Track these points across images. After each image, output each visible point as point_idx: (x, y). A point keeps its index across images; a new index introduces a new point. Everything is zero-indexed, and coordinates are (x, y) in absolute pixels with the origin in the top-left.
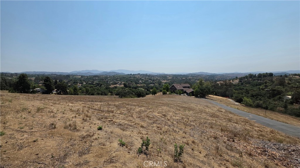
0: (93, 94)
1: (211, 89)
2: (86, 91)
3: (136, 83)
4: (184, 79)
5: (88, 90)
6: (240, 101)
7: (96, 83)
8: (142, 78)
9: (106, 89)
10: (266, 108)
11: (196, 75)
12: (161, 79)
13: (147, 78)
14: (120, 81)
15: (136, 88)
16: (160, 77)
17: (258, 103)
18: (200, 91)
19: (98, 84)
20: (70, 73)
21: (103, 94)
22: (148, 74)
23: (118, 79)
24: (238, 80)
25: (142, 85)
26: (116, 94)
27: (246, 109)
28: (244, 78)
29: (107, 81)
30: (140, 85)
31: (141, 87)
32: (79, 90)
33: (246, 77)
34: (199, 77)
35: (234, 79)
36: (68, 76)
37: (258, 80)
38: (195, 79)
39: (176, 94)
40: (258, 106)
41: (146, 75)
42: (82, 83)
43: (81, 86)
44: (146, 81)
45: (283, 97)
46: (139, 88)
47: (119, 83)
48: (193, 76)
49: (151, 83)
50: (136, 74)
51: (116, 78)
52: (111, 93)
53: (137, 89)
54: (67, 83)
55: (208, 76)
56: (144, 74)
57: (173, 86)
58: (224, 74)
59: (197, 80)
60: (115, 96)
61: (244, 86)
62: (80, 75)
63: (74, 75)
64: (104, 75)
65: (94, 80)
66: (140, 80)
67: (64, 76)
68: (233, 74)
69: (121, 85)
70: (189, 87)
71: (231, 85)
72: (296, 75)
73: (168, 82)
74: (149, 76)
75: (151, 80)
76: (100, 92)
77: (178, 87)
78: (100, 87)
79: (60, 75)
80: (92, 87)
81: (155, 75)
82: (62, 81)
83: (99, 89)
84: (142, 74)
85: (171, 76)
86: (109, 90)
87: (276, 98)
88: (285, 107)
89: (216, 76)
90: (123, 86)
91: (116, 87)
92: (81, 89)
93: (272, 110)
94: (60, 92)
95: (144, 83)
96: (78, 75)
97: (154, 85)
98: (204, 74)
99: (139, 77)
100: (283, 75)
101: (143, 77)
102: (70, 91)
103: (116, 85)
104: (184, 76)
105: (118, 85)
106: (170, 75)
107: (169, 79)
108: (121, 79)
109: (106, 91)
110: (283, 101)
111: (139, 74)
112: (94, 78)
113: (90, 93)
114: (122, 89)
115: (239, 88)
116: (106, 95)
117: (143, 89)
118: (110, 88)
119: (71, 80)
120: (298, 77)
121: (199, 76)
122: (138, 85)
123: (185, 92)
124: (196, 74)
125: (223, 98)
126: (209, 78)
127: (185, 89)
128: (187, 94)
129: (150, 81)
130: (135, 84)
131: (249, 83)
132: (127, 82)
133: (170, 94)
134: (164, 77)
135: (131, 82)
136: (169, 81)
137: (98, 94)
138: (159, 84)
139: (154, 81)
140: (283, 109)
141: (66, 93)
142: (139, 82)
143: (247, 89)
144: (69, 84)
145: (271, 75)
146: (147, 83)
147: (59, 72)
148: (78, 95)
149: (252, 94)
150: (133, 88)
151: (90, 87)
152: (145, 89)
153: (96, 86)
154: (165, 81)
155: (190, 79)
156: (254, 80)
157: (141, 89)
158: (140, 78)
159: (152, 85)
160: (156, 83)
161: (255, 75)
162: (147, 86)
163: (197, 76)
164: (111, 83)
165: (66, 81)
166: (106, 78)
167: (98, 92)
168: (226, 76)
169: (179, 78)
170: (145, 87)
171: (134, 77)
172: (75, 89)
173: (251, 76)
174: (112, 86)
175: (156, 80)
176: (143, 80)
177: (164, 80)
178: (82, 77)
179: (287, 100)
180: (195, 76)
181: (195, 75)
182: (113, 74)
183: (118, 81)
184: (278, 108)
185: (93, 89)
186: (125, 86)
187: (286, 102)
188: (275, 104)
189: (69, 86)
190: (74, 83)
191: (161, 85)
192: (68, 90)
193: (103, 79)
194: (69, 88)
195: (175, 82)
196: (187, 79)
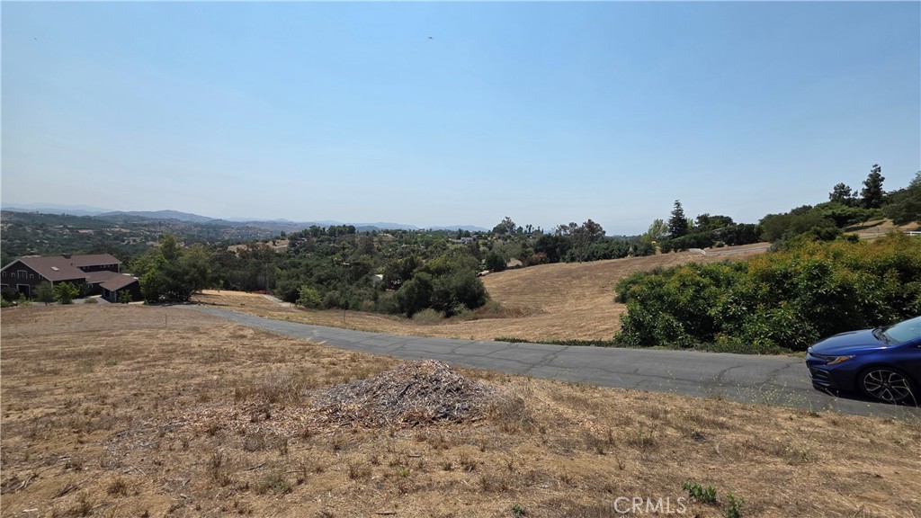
1: (209, 271)
4: (88, 237)
6: (292, 297)
10: (346, 307)
11: (147, 222)
17: (331, 297)
18: (168, 279)
24: (287, 241)
27: (307, 316)
28: (301, 236)
33: (305, 234)
34: (163, 228)
35: (278, 238)
37: (329, 240)
38: (146, 237)
39: (43, 304)
40: (332, 305)
45: (372, 278)
48: (134, 225)
55: (196, 225)
57: (20, 265)
58: (248, 223)
59: (154, 240)
61: (301, 258)
68: (274, 223)
70: (114, 268)
71: (269, 255)
72: (387, 232)
77: (53, 269)
87: (361, 281)
88: (375, 298)
89: (225, 227)
93: (356, 308)
98: (184, 220)
100: (370, 231)
104: (87, 221)
110: (371, 286)
115: (290, 263)
120: (390, 236)
121: (160, 224)
123: (96, 289)
124: (149, 216)
125: (249, 295)
126: (201, 232)
127: (91, 278)
128: (107, 295)
131: (311, 249)
140: (371, 303)
143: (307, 265)
145: (352, 230)
149: (319, 277)
155: (119, 237)
156: (322, 241)
161: (324, 229)
163: (153, 225)
168: (254, 228)
169: (56, 228)
173: (316, 231)
179: (377, 283)
180: (145, 226)
181: (143, 219)
184: (365, 302)
187: (376, 288)
188: (360, 295)
195: (32, 248)
196: (101, 233)
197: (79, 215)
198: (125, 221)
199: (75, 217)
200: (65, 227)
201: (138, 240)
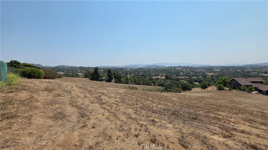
0: (139, 84)
2: (134, 81)
3: (177, 75)
4: (239, 72)
5: (136, 80)
7: (141, 75)
8: (183, 71)
9: (150, 80)
11: (259, 67)
12: (206, 72)
13: (188, 70)
14: (161, 73)
15: (177, 80)
16: (204, 69)
19: (143, 76)
20: (123, 66)
21: (148, 84)
22: (189, 66)
23: (159, 72)
25: (184, 77)
26: (159, 85)
29: (150, 73)
30: (181, 77)
31: (183, 79)
32: (129, 80)
34: (266, 69)
36: (122, 69)
38: (259, 72)
41: (188, 67)
42: (131, 75)
43: (131, 76)
44: (188, 73)
46: (181, 80)
47: (160, 75)
48: (254, 68)
49: (194, 76)
50: (176, 67)
51: (158, 70)
52: (154, 83)
53: (179, 81)
54: (121, 74)
56: (185, 67)
59: (262, 73)
60: (158, 86)
62: (129, 68)
63: (126, 68)
64: (147, 68)
65: (139, 72)
66: (181, 72)
67: (120, 69)
69: (162, 76)
73: (215, 74)
74: (191, 69)
75: (193, 72)
76: (145, 83)
78: (145, 78)
79: (117, 68)
80: (139, 78)
81: (198, 68)
82: (118, 72)
83: (144, 79)
84: (183, 67)
85: (219, 68)
86: (152, 81)
90: (164, 77)
91: (158, 79)
92: (130, 79)
94: (117, 81)
95: (186, 75)
96: (128, 68)
97: (198, 77)
99: (179, 69)
101: (184, 69)
102: (123, 80)
103: (157, 77)
104: (239, 68)
105: (159, 77)
106: (217, 67)
107: (217, 72)
108: (162, 71)
109: (150, 82)
111: (179, 66)
112: (140, 71)
113: (137, 83)
114: (164, 81)
116: (150, 85)
117: (186, 82)
118: (152, 79)
119: (124, 72)
121: (265, 67)
122: (179, 77)
124: (260, 65)
129: (193, 74)
130: (175, 76)
132: (167, 74)
133: (230, 90)
134: (210, 69)
135: (172, 74)
136: (217, 73)
137: (144, 84)
138: (204, 77)
139: (196, 73)
141: (120, 82)
142: (179, 74)
144: (123, 75)
146: (189, 75)
147: (116, 66)
148: (128, 84)
150: (174, 80)
151: (137, 78)
152: (188, 82)
153: (141, 77)
154: (212, 74)
155: (249, 72)
157: (183, 81)
158: (181, 70)
159: (195, 78)
160: (199, 75)
162: (190, 79)
163: (262, 68)
164: (153, 75)
165: (120, 72)
166: (149, 70)
167: (144, 82)
169: (231, 70)
170: (187, 80)
171: (175, 70)
172: (127, 79)
174: (154, 77)
175: (199, 73)
176: (184, 72)
177: (209, 72)
178: (131, 69)
180: (258, 68)
181: (257, 66)
182: (155, 67)
183: (159, 73)
185: (140, 79)
186: (167, 77)
189: (123, 77)
190: (126, 74)
191: (207, 78)
192: (122, 80)
193: (146, 71)
194: (122, 78)
195: (225, 75)
196: (243, 71)
197: (236, 66)
198: (251, 67)
199: (235, 67)
200: (233, 69)
201: (256, 73)
